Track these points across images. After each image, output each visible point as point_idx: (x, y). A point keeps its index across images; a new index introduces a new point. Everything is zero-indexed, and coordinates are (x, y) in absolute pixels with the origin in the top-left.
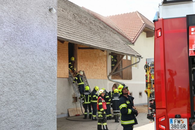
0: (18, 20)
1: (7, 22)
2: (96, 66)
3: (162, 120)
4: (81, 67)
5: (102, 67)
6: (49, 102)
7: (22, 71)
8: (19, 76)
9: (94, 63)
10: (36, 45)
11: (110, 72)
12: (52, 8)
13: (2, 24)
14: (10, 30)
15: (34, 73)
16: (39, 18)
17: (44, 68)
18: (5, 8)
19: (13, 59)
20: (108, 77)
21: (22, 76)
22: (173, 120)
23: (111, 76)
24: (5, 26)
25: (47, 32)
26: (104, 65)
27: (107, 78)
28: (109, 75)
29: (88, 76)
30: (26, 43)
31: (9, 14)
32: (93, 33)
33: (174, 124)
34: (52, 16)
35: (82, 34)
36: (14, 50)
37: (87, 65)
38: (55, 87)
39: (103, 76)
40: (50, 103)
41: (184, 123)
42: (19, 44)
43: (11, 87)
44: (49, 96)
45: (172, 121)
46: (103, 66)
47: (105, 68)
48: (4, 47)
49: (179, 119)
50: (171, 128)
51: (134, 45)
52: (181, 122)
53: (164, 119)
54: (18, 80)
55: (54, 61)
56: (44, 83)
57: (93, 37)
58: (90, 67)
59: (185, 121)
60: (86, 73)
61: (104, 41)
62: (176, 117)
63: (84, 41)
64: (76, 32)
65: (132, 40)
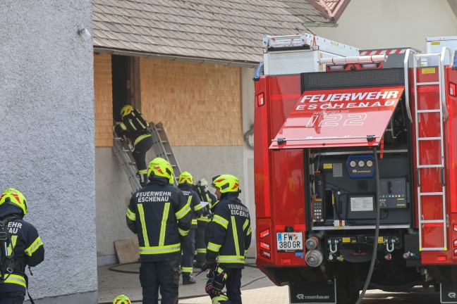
0: (25, 66)
1: (10, 72)
2: (203, 103)
3: (265, 235)
4: (153, 111)
5: (225, 104)
6: (81, 212)
7: (35, 156)
8: (31, 167)
9: (197, 96)
10: (57, 106)
12: (84, 29)
13: (2, 79)
14: (14, 86)
15: (55, 158)
16: (60, 53)
17: (71, 147)
18: (6, 49)
19: (21, 136)
20: (246, 139)
21: (35, 166)
22: (283, 234)
23: (253, 134)
24: (6, 81)
25: (75, 77)
26: (230, 99)
27: (240, 141)
28: (249, 133)
29: (176, 138)
30: (39, 105)
31: (12, 57)
32: (187, 5)
33: (283, 241)
34: (84, 43)
35: (154, 17)
36: (21, 120)
37: (173, 101)
38: (93, 183)
39: (227, 137)
40: (83, 214)
41: (298, 240)
42: (28, 108)
43: (19, 186)
44: (81, 201)
45: (280, 237)
46: (228, 103)
47: (236, 110)
48: (7, 117)
49: (291, 234)
50: (279, 248)
51: (336, 26)
52: (294, 238)
53: (268, 233)
54: (29, 174)
55: (88, 132)
56: (71, 177)
57: (186, 21)
58: (182, 107)
59: (300, 236)
60: (169, 129)
61: (222, 29)
62: (286, 231)
63: (158, 41)
64: (134, 14)
65: (329, 7)
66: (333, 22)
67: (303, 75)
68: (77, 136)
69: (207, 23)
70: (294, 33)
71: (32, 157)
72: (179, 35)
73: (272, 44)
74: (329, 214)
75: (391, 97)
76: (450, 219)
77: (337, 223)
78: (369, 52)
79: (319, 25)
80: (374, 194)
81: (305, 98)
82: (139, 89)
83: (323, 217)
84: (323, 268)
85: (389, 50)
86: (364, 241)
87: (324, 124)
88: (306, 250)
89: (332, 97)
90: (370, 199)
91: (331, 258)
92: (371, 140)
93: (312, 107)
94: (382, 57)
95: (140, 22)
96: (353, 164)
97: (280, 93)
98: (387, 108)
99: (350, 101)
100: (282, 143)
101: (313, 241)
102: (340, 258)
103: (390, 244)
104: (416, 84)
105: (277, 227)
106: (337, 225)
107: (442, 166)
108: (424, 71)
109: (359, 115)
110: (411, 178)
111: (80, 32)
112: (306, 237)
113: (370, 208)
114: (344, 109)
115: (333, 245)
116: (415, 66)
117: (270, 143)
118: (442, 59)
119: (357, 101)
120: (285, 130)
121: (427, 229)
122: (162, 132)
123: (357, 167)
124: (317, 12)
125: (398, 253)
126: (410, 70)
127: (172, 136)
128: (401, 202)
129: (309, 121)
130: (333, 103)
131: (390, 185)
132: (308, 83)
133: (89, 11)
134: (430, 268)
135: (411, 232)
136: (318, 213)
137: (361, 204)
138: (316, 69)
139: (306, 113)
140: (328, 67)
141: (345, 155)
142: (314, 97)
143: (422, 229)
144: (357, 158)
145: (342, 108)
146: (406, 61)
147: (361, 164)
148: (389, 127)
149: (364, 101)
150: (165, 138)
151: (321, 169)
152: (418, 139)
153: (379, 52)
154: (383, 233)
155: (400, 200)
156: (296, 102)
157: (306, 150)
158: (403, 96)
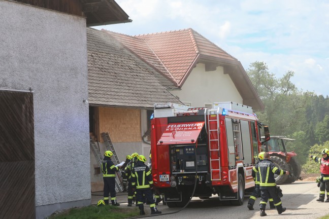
2: (125, 124)
3: (155, 176)
4: (104, 128)
5: (134, 124)
9: (122, 121)
11: (146, 131)
15: (76, 149)
16: (77, 109)
20: (143, 139)
23: (147, 137)
26: (136, 122)
27: (140, 140)
28: (144, 136)
29: (114, 139)
32: (118, 84)
35: (105, 89)
37: (112, 123)
39: (135, 138)
44: (85, 165)
45: (161, 177)
47: (138, 126)
49: (165, 175)
50: (160, 181)
51: (181, 90)
52: (166, 177)
57: (119, 91)
58: (116, 126)
59: (168, 176)
60: (111, 135)
61: (133, 93)
62: (163, 174)
63: (108, 100)
64: (98, 88)
65: (177, 82)
66: (179, 88)
67: (168, 118)
68: (83, 140)
69: (127, 91)
70: (163, 94)
71: (68, 148)
72: (116, 97)
73: (157, 106)
74: (178, 168)
75: (200, 125)
76: (222, 169)
77: (181, 171)
78: (192, 109)
79: (173, 90)
80: (195, 160)
81: (169, 126)
82: (98, 119)
83: (176, 169)
84: (177, 188)
85: (199, 108)
86: (191, 178)
87: (176, 135)
88: (170, 181)
89: (179, 126)
90: (193, 162)
91: (179, 184)
92: (193, 141)
93: (172, 129)
94: (196, 111)
95: (100, 92)
96: (187, 149)
97: (160, 124)
98: (198, 129)
99: (185, 127)
100: (161, 142)
101: (173, 178)
102: (183, 184)
103: (200, 178)
104: (209, 121)
105: (160, 173)
106: (181, 172)
107: (218, 150)
108: (212, 116)
109: (189, 132)
110: (208, 155)
111: (84, 101)
112: (170, 176)
113: (193, 165)
114: (183, 130)
115: (180, 179)
116: (209, 114)
117: (157, 143)
118: (218, 112)
119: (188, 127)
120: (162, 137)
121: (214, 172)
122: (108, 137)
123: (188, 151)
124: (172, 84)
125: (203, 182)
126: (207, 116)
127: (112, 138)
128: (204, 163)
129: (171, 134)
130: (179, 128)
131: (200, 157)
132: (170, 120)
133: (87, 93)
134: (215, 186)
135: (208, 174)
136: (174, 167)
137: (190, 164)
138: (173, 115)
139: (170, 131)
140: (177, 115)
141: (184, 146)
142: (172, 126)
143: (212, 173)
144: (188, 147)
145: (182, 129)
146: (205, 112)
147: (190, 149)
148: (199, 136)
149: (190, 127)
150: (109, 139)
151: (175, 152)
152: (210, 140)
153: (195, 109)
154: (198, 174)
155: (204, 162)
156: (166, 127)
157: (170, 145)
158: (204, 125)
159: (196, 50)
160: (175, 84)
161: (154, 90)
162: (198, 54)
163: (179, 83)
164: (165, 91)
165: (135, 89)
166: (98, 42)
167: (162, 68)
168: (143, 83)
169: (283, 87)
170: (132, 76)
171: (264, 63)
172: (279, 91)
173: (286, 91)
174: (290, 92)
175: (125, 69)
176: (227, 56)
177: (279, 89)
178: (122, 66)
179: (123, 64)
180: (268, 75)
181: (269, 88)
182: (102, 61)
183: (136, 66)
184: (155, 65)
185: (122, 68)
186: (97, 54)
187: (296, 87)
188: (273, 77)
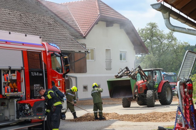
32: (36, 34)
66: (84, 38)
70: (70, 41)
79: (79, 39)
124: (80, 35)
159: (98, 12)
160: (82, 35)
161: (64, 39)
162: (99, 15)
163: (84, 34)
164: (73, 39)
165: (49, 38)
166: (29, 6)
167: (74, 25)
168: (57, 34)
169: (169, 39)
170: (49, 29)
171: (156, 23)
172: (166, 41)
173: (170, 42)
174: (173, 42)
175: (45, 24)
176: (121, 17)
177: (166, 40)
178: (43, 22)
179: (44, 21)
180: (159, 31)
181: (160, 40)
182: (28, 19)
183: (54, 23)
184: (70, 22)
185: (43, 24)
186: (25, 14)
187: (177, 39)
188: (163, 32)
